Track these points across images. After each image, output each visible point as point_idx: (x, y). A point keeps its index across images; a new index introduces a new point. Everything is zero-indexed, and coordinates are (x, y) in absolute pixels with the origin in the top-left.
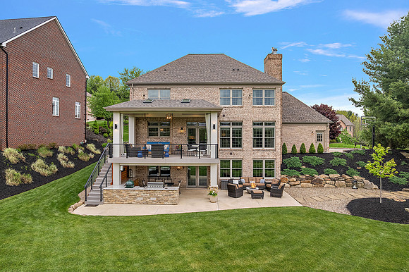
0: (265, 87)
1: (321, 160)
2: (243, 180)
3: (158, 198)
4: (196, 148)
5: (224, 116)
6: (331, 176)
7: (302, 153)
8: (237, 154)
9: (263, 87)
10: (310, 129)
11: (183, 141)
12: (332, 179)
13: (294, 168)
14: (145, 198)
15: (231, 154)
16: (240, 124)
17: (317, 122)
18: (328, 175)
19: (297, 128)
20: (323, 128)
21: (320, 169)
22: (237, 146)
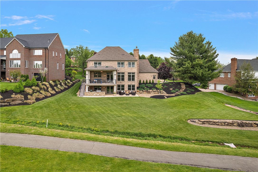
0: (132, 61)
1: (152, 85)
2: (124, 91)
3: (100, 94)
4: (110, 81)
5: (119, 71)
6: (154, 90)
7: (147, 83)
8: (123, 83)
9: (131, 61)
10: (151, 75)
11: (106, 78)
12: (154, 91)
13: (142, 88)
14: (96, 94)
15: (121, 83)
16: (124, 73)
17: (153, 72)
18: (153, 90)
19: (146, 74)
20: (155, 74)
21: (151, 88)
22: (123, 81)
